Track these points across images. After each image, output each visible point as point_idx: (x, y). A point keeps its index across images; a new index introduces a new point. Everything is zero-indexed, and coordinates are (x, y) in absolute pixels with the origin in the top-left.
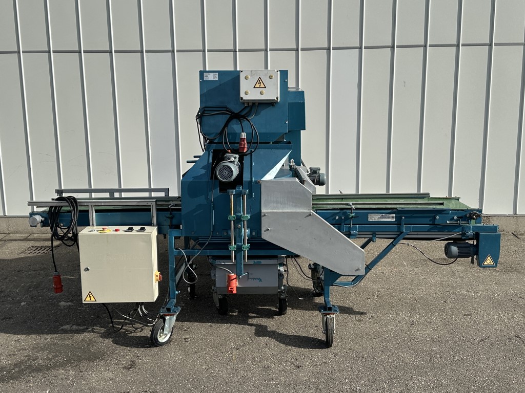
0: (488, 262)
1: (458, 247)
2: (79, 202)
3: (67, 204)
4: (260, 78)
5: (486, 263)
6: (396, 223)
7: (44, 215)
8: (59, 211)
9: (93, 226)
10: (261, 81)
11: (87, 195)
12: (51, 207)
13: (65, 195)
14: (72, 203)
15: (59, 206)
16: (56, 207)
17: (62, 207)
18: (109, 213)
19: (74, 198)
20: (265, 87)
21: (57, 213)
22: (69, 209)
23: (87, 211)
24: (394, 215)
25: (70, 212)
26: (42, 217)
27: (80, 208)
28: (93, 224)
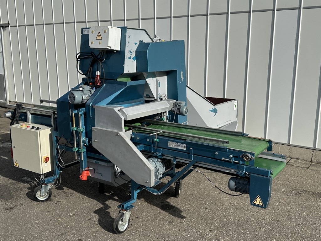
0: (258, 202)
1: (236, 183)
4: (99, 32)
5: (255, 202)
6: (187, 152)
10: (100, 35)
20: (102, 39)
24: (186, 145)
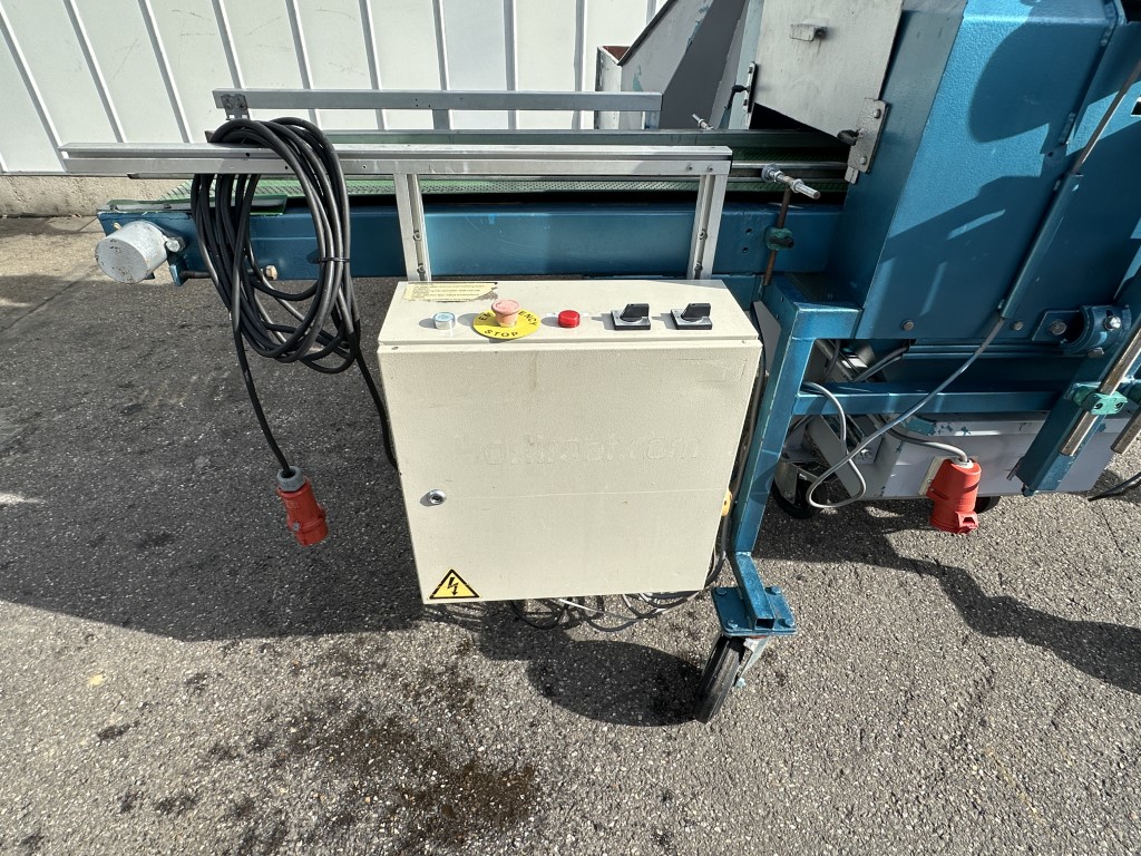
2: (343, 155)
3: (279, 166)
7: (179, 221)
8: (245, 200)
9: (422, 278)
11: (364, 120)
12: (201, 181)
13: (258, 115)
14: (304, 158)
15: (243, 178)
16: (225, 180)
17: (255, 178)
18: (491, 215)
19: (313, 135)
21: (235, 214)
22: (291, 187)
23: (389, 201)
25: (301, 204)
26: (168, 230)
27: (350, 187)
28: (421, 273)
